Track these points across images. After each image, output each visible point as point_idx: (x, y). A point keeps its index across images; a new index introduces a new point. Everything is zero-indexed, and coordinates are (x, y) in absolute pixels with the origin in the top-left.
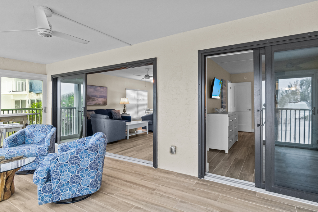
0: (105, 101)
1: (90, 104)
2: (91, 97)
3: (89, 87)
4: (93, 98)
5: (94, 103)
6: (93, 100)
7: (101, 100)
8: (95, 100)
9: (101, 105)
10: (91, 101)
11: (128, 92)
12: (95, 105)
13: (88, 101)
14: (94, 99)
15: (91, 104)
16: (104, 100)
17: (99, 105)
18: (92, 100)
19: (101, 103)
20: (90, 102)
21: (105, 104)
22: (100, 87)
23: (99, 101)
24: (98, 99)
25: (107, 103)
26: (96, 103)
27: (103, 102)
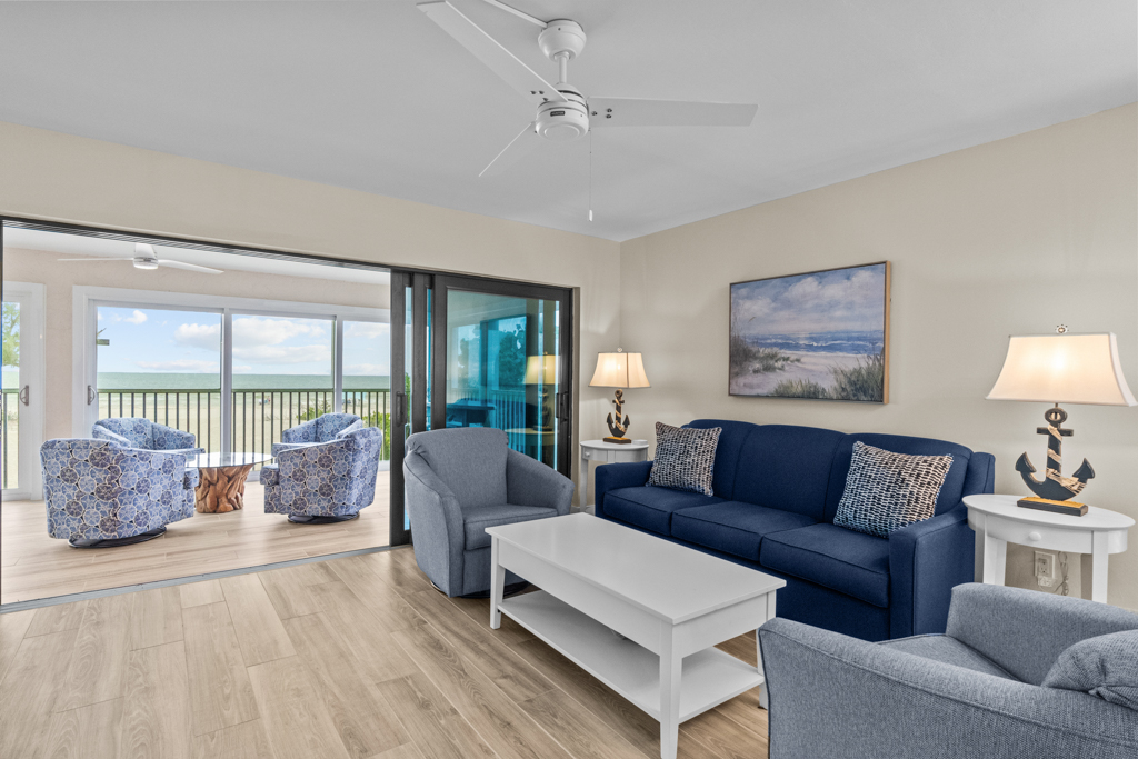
0: (858, 372)
1: (747, 392)
2: (754, 349)
4: (763, 351)
5: (772, 382)
6: (768, 369)
7: (823, 368)
8: (779, 364)
9: (831, 399)
10: (756, 372)
12: (783, 395)
13: (737, 374)
14: (773, 357)
15: (751, 386)
16: (853, 362)
17: (812, 395)
18: (757, 365)
19: (829, 384)
20: (751, 379)
21: (867, 389)
23: (811, 371)
24: (802, 360)
25: (882, 390)
26: (785, 383)
27: (846, 375)
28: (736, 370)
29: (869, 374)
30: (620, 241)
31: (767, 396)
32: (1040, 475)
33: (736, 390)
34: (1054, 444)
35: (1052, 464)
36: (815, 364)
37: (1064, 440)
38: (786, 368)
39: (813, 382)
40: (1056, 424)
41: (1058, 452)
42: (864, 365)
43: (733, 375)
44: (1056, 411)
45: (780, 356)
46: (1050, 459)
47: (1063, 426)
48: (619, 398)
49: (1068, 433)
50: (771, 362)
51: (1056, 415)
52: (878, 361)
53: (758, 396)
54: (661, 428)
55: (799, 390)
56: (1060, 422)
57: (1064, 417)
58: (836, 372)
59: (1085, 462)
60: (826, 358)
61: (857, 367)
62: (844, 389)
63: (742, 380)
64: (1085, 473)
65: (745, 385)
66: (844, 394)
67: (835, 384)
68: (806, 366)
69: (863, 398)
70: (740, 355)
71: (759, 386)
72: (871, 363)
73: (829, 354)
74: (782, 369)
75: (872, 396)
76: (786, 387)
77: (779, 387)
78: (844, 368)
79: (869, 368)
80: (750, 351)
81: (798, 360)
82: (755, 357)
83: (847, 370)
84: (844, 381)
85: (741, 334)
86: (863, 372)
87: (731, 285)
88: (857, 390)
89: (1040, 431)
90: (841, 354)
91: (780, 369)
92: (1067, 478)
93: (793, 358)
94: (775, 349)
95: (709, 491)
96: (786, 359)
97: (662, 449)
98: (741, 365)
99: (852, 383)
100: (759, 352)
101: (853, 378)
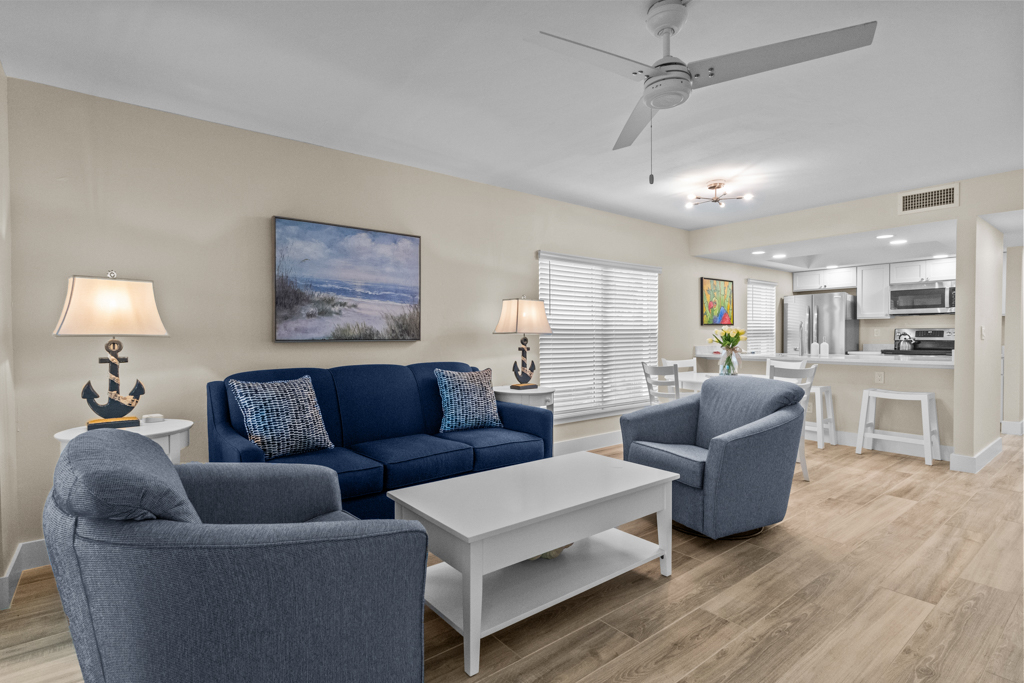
0: (403, 317)
1: (299, 336)
2: (308, 292)
3: (293, 229)
4: (318, 295)
5: (328, 326)
6: (323, 313)
7: (377, 314)
8: (337, 309)
9: (382, 340)
10: (310, 316)
11: (554, 274)
12: (341, 338)
13: (286, 318)
14: (329, 301)
15: (305, 331)
16: (400, 309)
17: (368, 337)
18: (311, 309)
19: (382, 328)
20: (303, 323)
21: (407, 331)
22: (373, 233)
23: (367, 316)
24: (359, 306)
25: (419, 331)
26: (342, 326)
27: (394, 320)
28: (285, 313)
29: (411, 319)
31: (323, 341)
32: (520, 372)
33: (282, 333)
34: (524, 355)
35: (524, 365)
36: (370, 310)
38: (343, 313)
39: (369, 325)
41: (525, 358)
42: (407, 312)
43: (277, 319)
45: (336, 301)
46: (523, 362)
47: (527, 346)
48: (116, 354)
49: (528, 349)
50: (328, 307)
51: (525, 340)
52: (417, 309)
53: (313, 341)
55: (357, 332)
56: (526, 343)
58: (387, 317)
60: (379, 305)
61: (402, 313)
62: (393, 331)
63: (292, 325)
64: (533, 367)
65: (296, 329)
66: (393, 335)
67: (387, 327)
68: (363, 312)
69: (407, 337)
70: (287, 298)
71: (314, 330)
72: (412, 311)
73: (381, 302)
74: (339, 313)
75: (413, 336)
76: (344, 331)
77: (337, 330)
78: (393, 314)
79: (410, 314)
80: (302, 294)
81: (355, 306)
82: (308, 300)
83: (395, 316)
84: (393, 324)
85: (291, 275)
86: (407, 318)
87: (274, 218)
88: (403, 331)
89: (520, 349)
90: (391, 303)
91: (337, 314)
92: (528, 372)
93: (350, 303)
94: (332, 295)
95: (331, 445)
96: (344, 304)
98: (291, 307)
99: (400, 326)
100: (313, 295)
101: (400, 322)
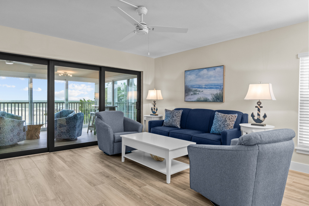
0: (217, 94)
1: (189, 100)
2: (191, 89)
4: (194, 89)
5: (195, 98)
6: (195, 94)
7: (209, 94)
8: (198, 93)
9: (210, 102)
10: (192, 95)
12: (199, 101)
13: (187, 96)
14: (196, 91)
15: (191, 99)
16: (216, 92)
17: (206, 101)
18: (192, 93)
19: (210, 98)
20: (190, 97)
21: (219, 99)
23: (206, 94)
24: (204, 91)
25: (223, 99)
26: (199, 98)
28: (187, 94)
29: (219, 95)
30: (155, 58)
31: (194, 101)
32: (256, 118)
33: (186, 100)
34: (259, 110)
35: (259, 115)
36: (207, 92)
37: (261, 109)
38: (199, 94)
39: (206, 97)
40: (259, 105)
41: (259, 112)
43: (186, 96)
44: (259, 102)
46: (258, 113)
47: (261, 105)
48: (155, 103)
49: (261, 107)
50: (196, 92)
51: (259, 103)
52: (222, 91)
53: (192, 101)
54: (166, 110)
55: (203, 99)
56: (260, 104)
57: (261, 104)
58: (212, 94)
59: (265, 114)
60: (209, 91)
61: (217, 93)
62: (214, 99)
63: (188, 97)
64: (265, 116)
65: (189, 98)
66: (214, 100)
67: (212, 97)
68: (204, 93)
69: (218, 101)
70: (187, 91)
71: (192, 99)
72: (220, 92)
73: (210, 90)
74: (198, 94)
75: (220, 100)
76: (200, 99)
78: (213, 93)
79: (220, 93)
80: (190, 89)
81: (202, 91)
82: (191, 91)
83: (214, 94)
84: (214, 96)
85: (188, 85)
86: (218, 94)
87: (185, 71)
88: (217, 99)
89: (256, 107)
90: (213, 90)
92: (261, 118)
93: (201, 91)
94: (197, 89)
95: (179, 127)
96: (199, 91)
97: (167, 116)
98: (188, 93)
99: (216, 97)
100: (192, 89)
101: (216, 96)
